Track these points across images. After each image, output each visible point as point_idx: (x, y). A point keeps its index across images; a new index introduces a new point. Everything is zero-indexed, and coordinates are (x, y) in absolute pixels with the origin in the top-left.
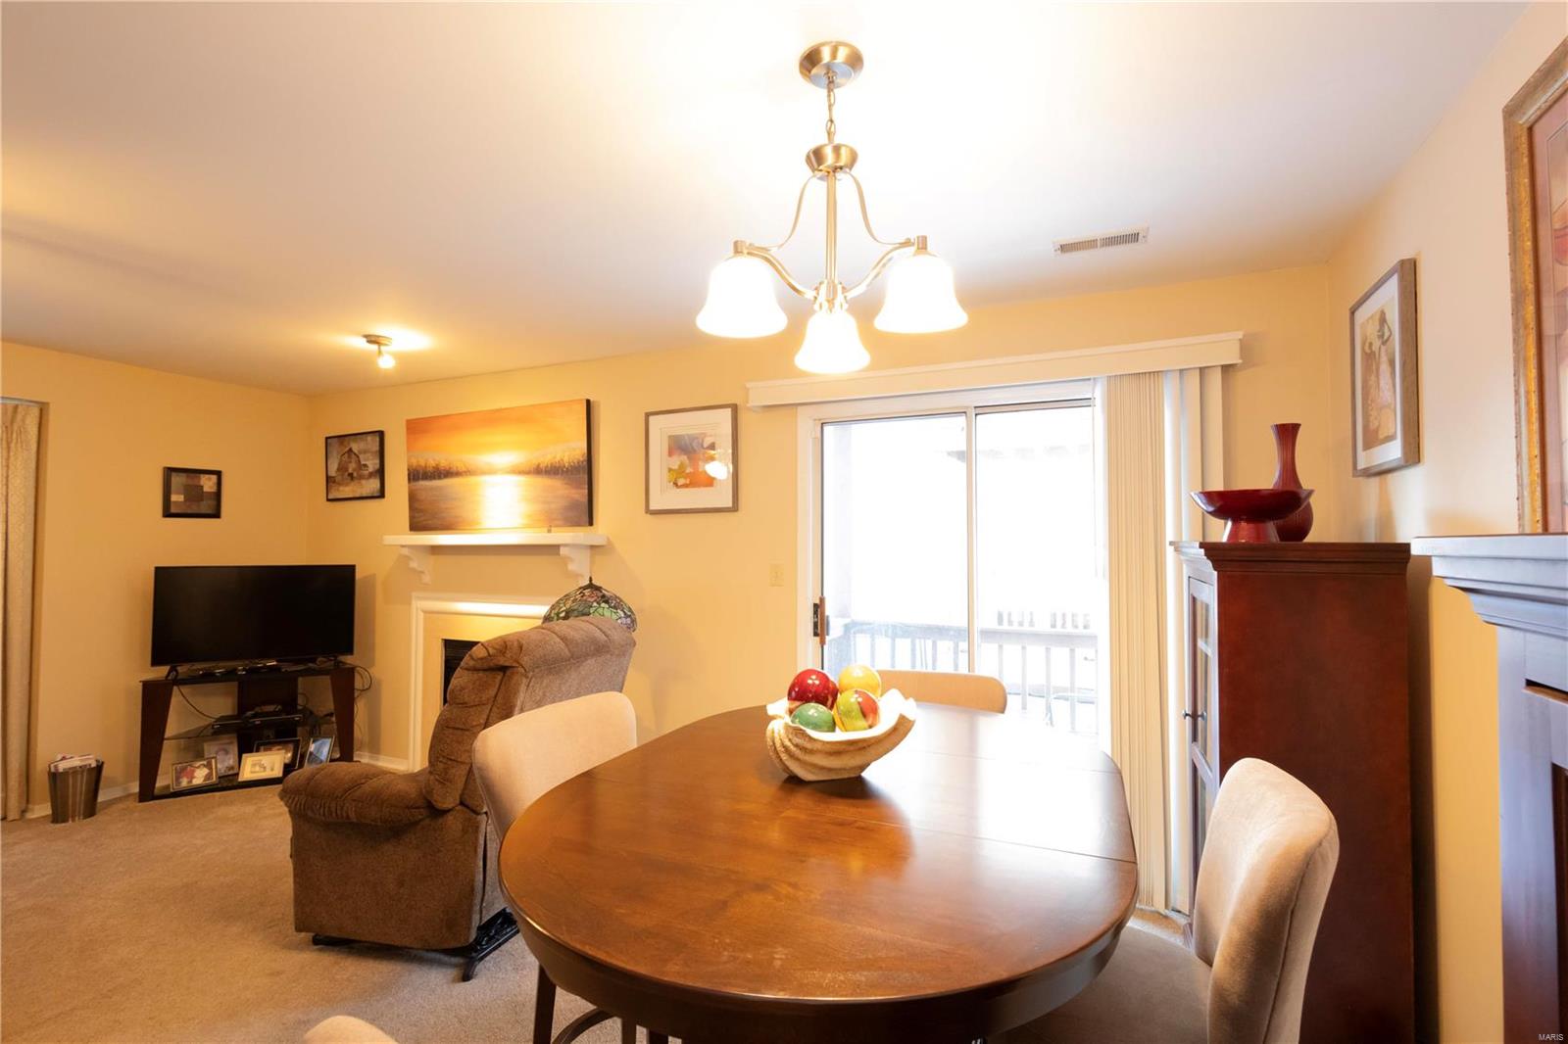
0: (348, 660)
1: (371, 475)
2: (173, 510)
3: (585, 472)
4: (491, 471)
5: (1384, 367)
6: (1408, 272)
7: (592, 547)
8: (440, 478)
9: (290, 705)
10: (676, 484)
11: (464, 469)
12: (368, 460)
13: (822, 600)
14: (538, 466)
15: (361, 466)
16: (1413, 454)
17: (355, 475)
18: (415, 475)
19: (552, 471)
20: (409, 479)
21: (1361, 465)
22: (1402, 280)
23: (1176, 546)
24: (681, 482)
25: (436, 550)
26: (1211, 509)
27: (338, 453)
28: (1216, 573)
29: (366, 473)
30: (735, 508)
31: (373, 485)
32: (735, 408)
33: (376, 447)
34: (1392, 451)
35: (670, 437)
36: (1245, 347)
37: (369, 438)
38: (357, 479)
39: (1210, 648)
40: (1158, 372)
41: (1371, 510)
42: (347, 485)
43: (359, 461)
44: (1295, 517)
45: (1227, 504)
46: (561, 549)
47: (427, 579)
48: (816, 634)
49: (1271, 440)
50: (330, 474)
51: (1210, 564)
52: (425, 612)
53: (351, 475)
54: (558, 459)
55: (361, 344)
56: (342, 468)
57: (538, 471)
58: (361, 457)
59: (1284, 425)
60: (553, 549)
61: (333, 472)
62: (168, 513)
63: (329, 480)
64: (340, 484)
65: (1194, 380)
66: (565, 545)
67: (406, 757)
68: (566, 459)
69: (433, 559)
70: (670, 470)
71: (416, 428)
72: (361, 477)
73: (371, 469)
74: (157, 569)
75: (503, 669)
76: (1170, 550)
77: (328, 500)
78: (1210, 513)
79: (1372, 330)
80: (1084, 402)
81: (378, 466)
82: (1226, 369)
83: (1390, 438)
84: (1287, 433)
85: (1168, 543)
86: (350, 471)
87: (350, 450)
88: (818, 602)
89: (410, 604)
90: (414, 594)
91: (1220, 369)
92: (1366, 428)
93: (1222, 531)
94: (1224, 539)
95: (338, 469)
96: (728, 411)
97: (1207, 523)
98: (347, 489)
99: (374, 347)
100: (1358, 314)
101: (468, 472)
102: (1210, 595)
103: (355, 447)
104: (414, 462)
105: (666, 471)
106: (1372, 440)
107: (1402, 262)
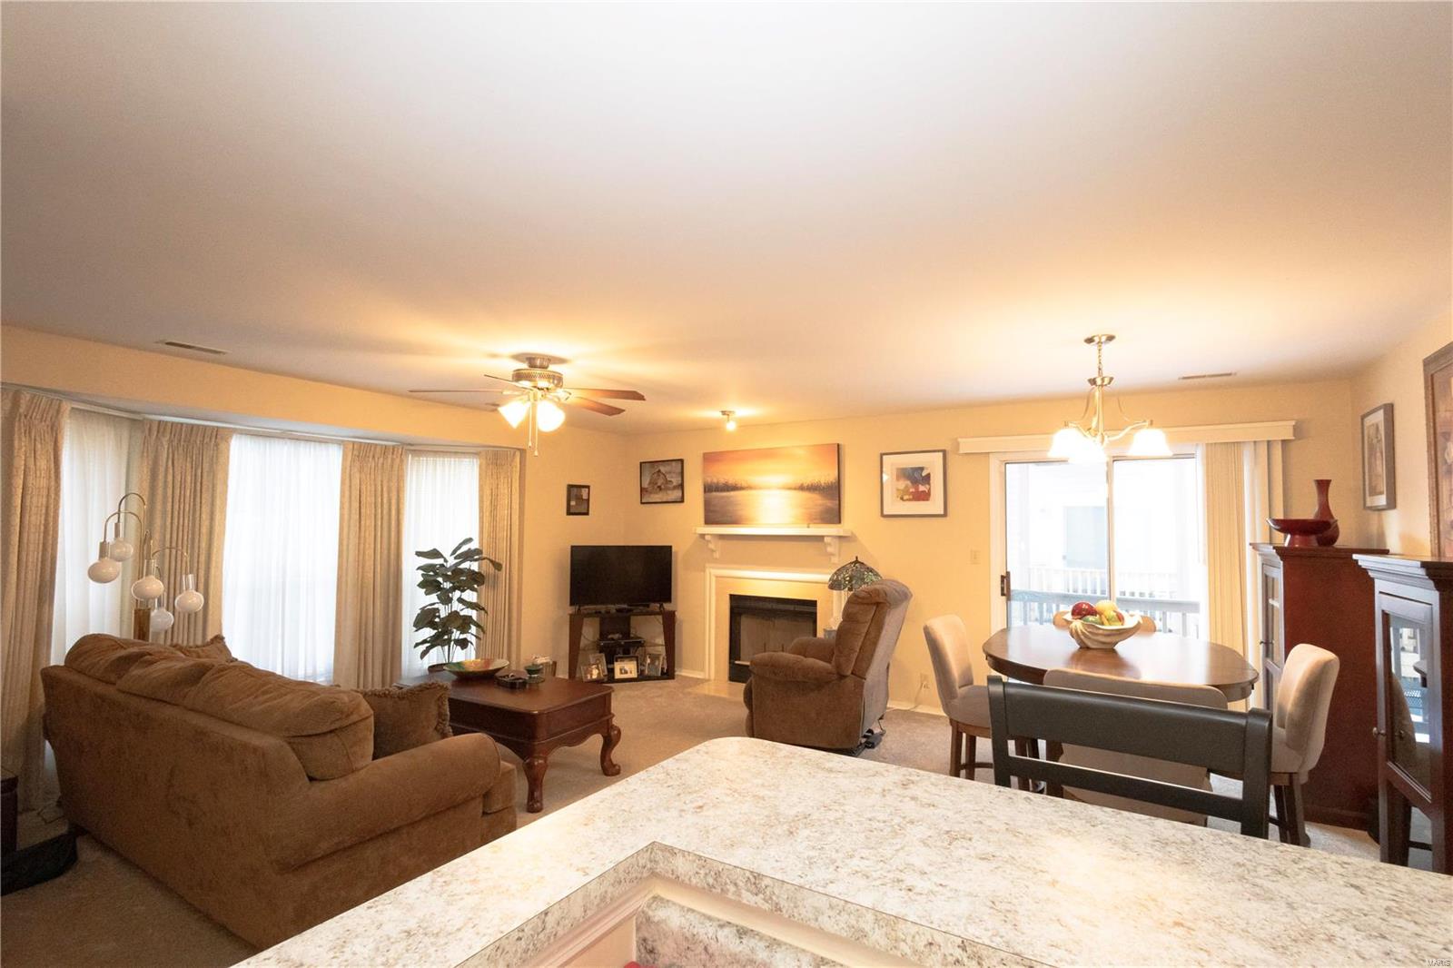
0: (667, 606)
1: (675, 488)
2: (572, 511)
3: (833, 491)
4: (768, 488)
5: (1378, 454)
6: (1389, 410)
7: (840, 537)
8: (728, 491)
9: (626, 634)
10: (902, 499)
11: (746, 485)
12: (672, 477)
13: (1008, 573)
14: (802, 485)
15: (667, 482)
16: (1392, 504)
17: (663, 487)
18: (709, 489)
19: (812, 488)
20: (705, 491)
21: (1368, 504)
22: (1385, 413)
23: (1254, 546)
24: (906, 497)
25: (722, 537)
26: (1277, 527)
27: (650, 473)
28: (1282, 562)
29: (671, 486)
30: (945, 515)
32: (944, 452)
33: (679, 470)
34: (1382, 500)
35: (898, 469)
36: (1298, 430)
37: (674, 463)
38: (664, 489)
39: (1278, 603)
40: (1237, 443)
41: (1374, 529)
42: (657, 493)
43: (666, 479)
44: (1329, 533)
45: (1286, 526)
46: (825, 539)
47: (717, 555)
48: (1003, 594)
49: (1314, 489)
51: (1279, 558)
52: (717, 577)
53: (659, 487)
54: (817, 480)
55: (718, 415)
56: (652, 483)
57: (802, 488)
58: (667, 476)
59: (1322, 481)
60: (820, 538)
61: (645, 485)
62: (569, 513)
63: (642, 490)
64: (651, 493)
65: (1263, 450)
66: (828, 536)
67: (703, 670)
68: (822, 481)
69: (721, 543)
70: (898, 490)
71: (710, 459)
72: (669, 489)
73: (675, 484)
74: (572, 547)
75: (878, 604)
76: (1248, 549)
77: (642, 503)
78: (1278, 530)
79: (1372, 431)
80: (1191, 456)
81: (680, 482)
82: (1284, 442)
83: (1381, 493)
84: (1323, 486)
85: (1247, 544)
86: (659, 484)
87: (659, 471)
88: (1004, 574)
89: (704, 571)
90: (707, 565)
91: (1280, 443)
92: (1370, 484)
93: (1284, 540)
94: (1286, 545)
95: (650, 483)
96: (941, 454)
97: (1273, 536)
98: (657, 496)
99: (725, 417)
100: (1366, 420)
101: (749, 488)
102: (1278, 574)
103: (663, 469)
104: (709, 480)
105: (895, 490)
106: (1374, 492)
107: (1385, 405)
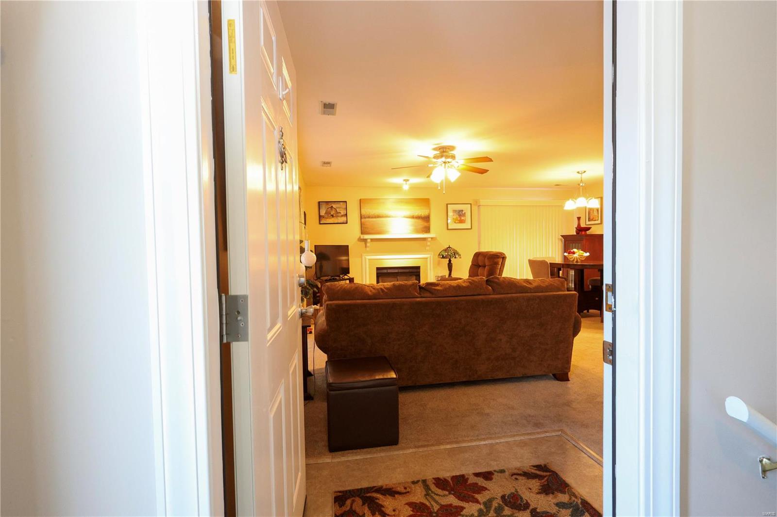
1: (342, 216)
3: (427, 219)
4: (395, 217)
7: (431, 238)
8: (373, 218)
10: (455, 222)
11: (384, 216)
12: (340, 210)
15: (337, 213)
16: (601, 222)
17: (334, 215)
18: (362, 217)
20: (360, 218)
25: (373, 240)
27: (325, 208)
29: (340, 215)
30: (471, 229)
31: (343, 219)
32: (471, 204)
33: (344, 206)
35: (453, 210)
37: (341, 203)
38: (335, 217)
42: (330, 218)
43: (337, 211)
46: (426, 239)
47: (369, 249)
50: (321, 214)
52: (369, 260)
53: (333, 216)
54: (420, 214)
57: (413, 217)
58: (338, 209)
60: (424, 239)
61: (323, 213)
63: (320, 216)
64: (326, 218)
68: (423, 214)
70: (453, 219)
71: (363, 202)
72: (338, 216)
73: (342, 214)
77: (320, 224)
81: (345, 213)
84: (579, 218)
86: (332, 214)
87: (332, 207)
89: (361, 257)
90: (364, 254)
95: (326, 213)
98: (330, 220)
101: (387, 217)
103: (334, 206)
104: (362, 212)
